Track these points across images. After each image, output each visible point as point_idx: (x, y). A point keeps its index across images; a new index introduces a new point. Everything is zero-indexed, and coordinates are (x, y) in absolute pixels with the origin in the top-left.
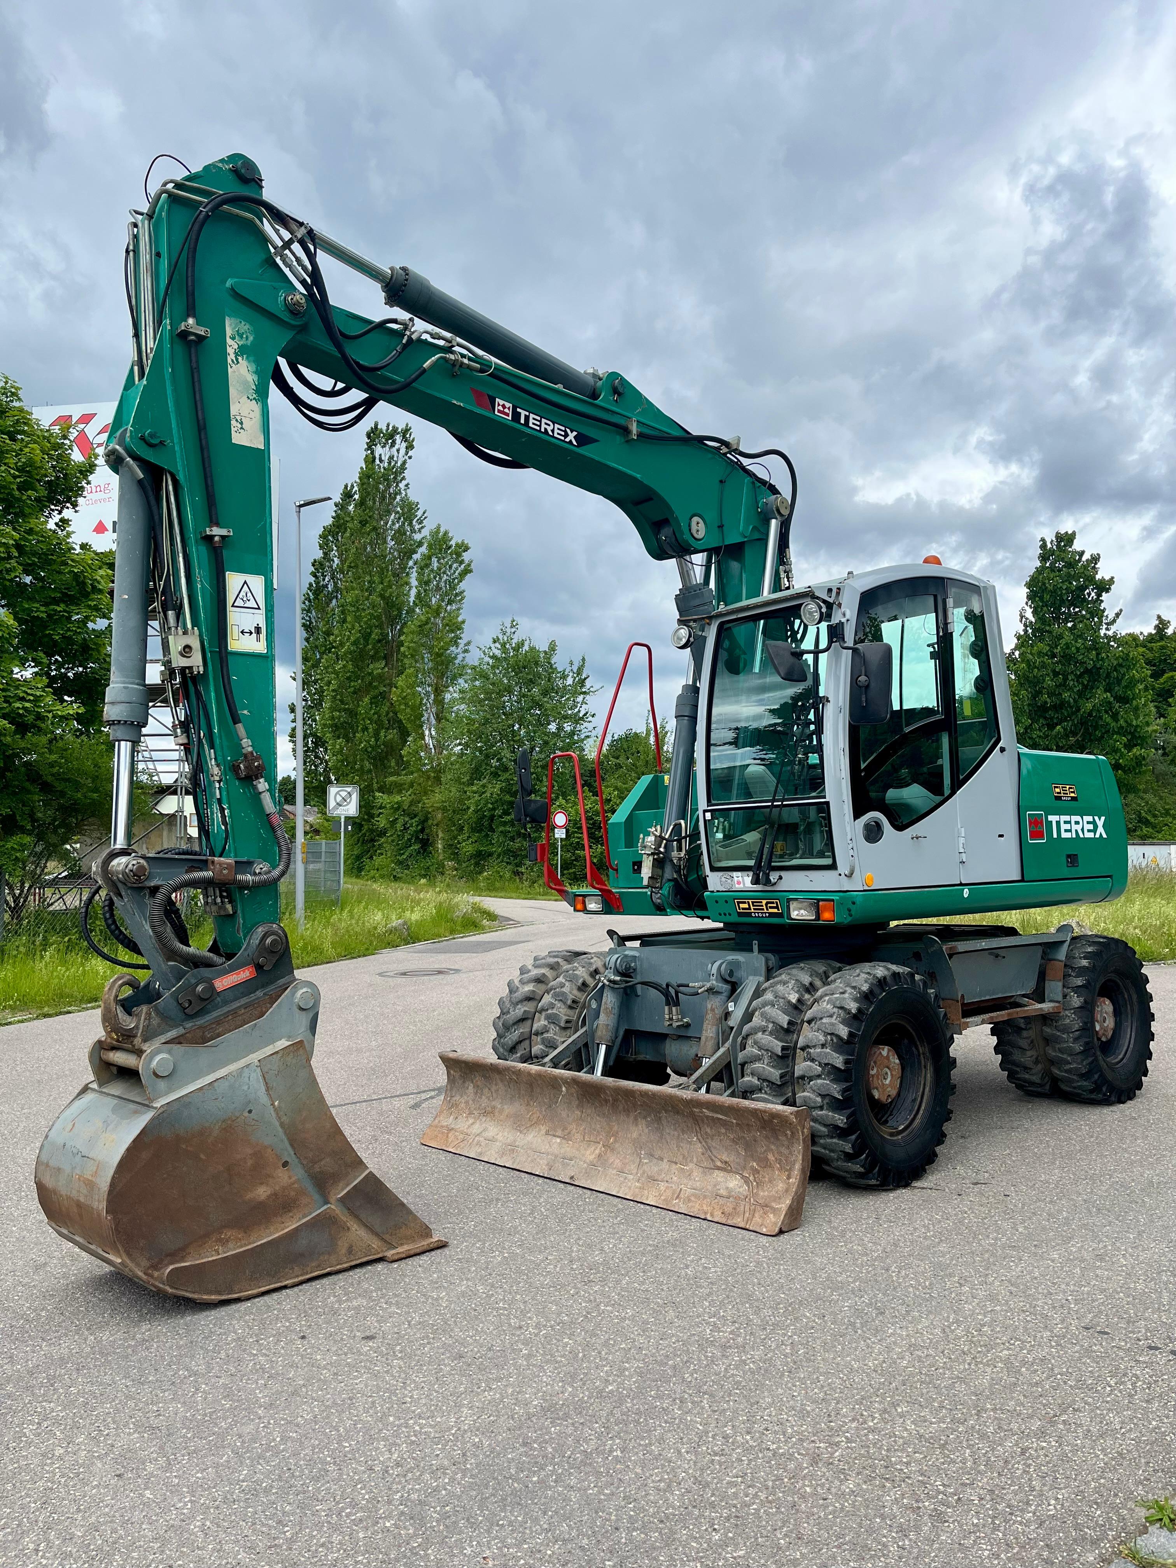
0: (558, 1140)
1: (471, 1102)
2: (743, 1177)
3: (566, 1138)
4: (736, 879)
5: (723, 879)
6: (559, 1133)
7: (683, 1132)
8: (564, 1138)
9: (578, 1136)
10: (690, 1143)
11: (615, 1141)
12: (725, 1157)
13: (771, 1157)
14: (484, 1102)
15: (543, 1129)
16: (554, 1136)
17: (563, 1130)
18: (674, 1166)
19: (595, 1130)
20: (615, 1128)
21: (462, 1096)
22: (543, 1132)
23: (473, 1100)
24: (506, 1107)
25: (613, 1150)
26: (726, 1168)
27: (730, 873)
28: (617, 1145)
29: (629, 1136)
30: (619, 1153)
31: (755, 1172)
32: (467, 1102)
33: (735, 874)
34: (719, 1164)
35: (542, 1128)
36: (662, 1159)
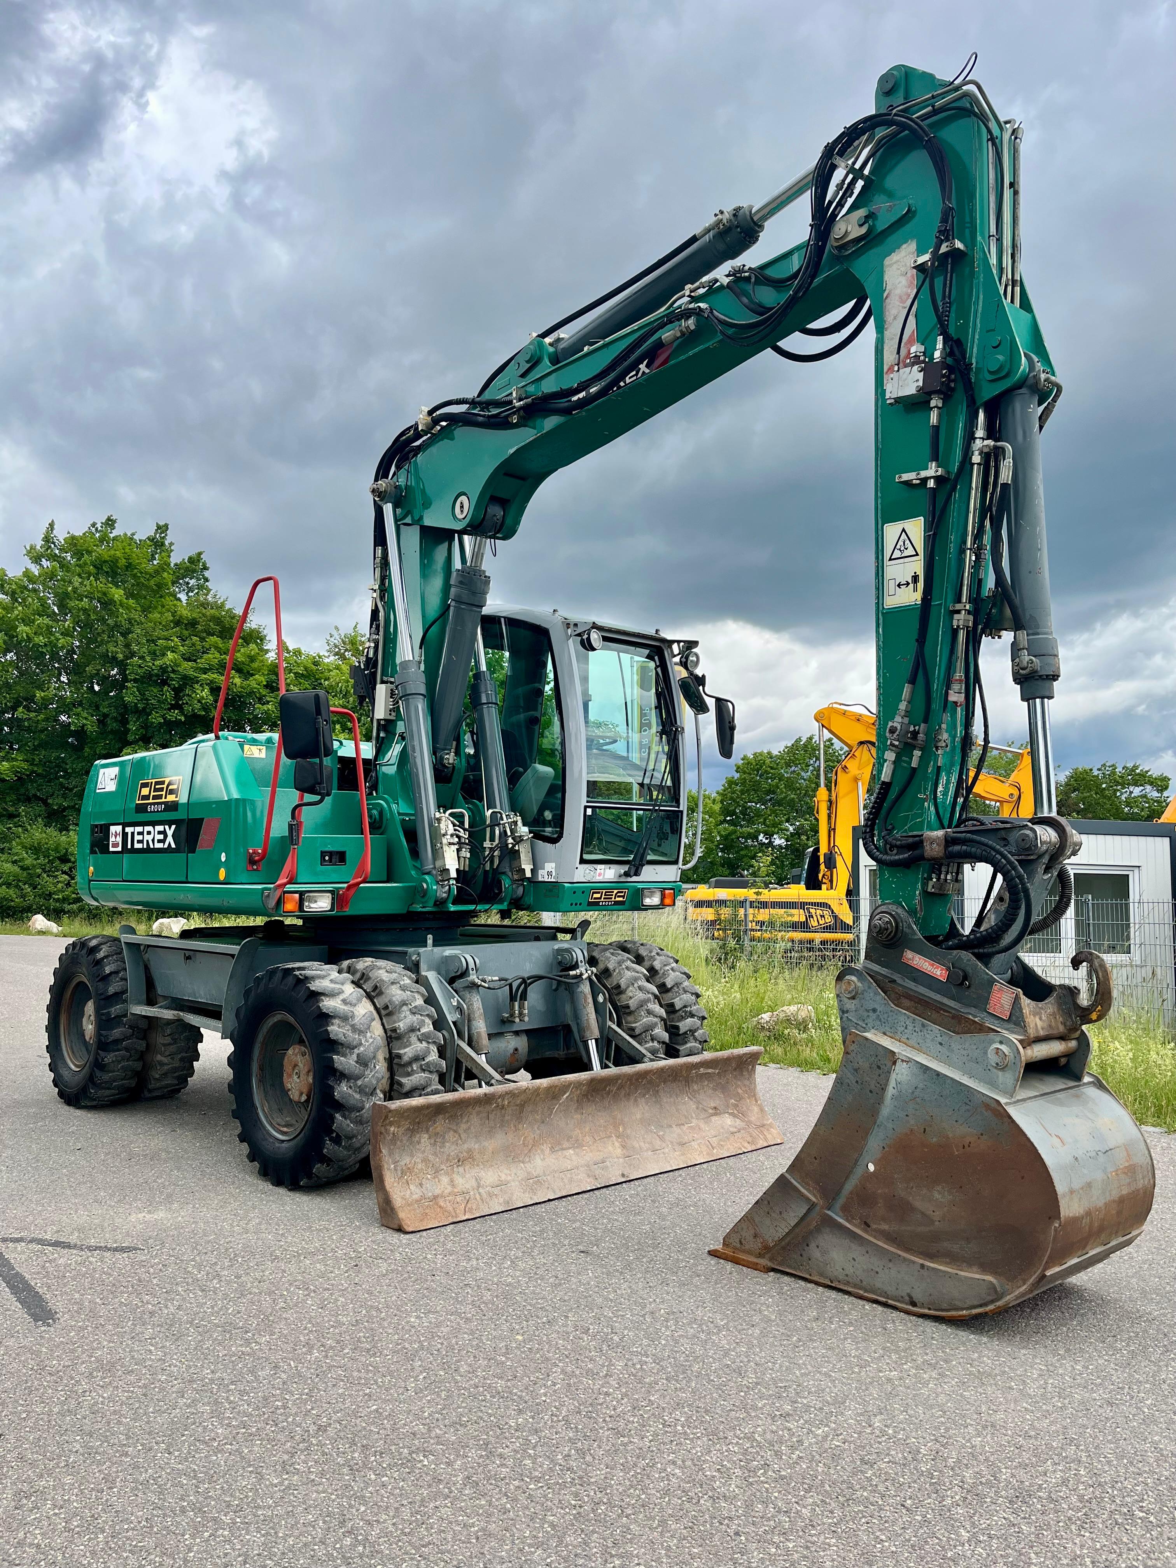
0: (571, 1151)
1: (431, 1157)
2: (730, 1114)
3: (578, 1145)
4: (598, 871)
5: (588, 871)
6: (566, 1144)
7: (677, 1096)
8: (577, 1147)
9: (588, 1138)
10: (684, 1103)
11: (625, 1129)
12: (713, 1105)
13: (740, 1091)
14: (450, 1149)
15: (546, 1148)
16: (563, 1149)
17: (568, 1140)
18: (685, 1128)
19: (600, 1126)
20: (619, 1116)
21: (412, 1156)
22: (547, 1151)
23: (435, 1154)
24: (486, 1144)
25: (628, 1137)
26: (716, 1111)
27: (595, 866)
28: (629, 1132)
29: (634, 1118)
30: (635, 1137)
31: (736, 1106)
32: (425, 1160)
33: (599, 867)
34: (711, 1111)
35: (544, 1147)
36: (671, 1126)
